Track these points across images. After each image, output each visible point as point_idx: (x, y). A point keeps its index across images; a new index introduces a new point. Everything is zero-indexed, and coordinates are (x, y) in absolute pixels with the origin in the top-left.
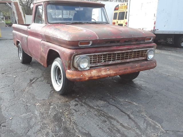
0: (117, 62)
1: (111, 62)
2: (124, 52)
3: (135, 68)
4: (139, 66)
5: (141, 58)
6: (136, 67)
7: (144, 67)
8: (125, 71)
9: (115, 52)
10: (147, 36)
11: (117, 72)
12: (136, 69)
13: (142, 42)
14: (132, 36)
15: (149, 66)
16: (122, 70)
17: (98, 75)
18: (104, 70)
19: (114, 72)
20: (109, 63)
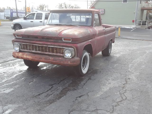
0: (38, 52)
1: (33, 51)
2: (40, 45)
3: (48, 59)
4: (52, 59)
5: (59, 54)
6: (50, 59)
7: (56, 62)
8: (40, 59)
9: (34, 45)
10: (63, 37)
11: (34, 58)
12: (48, 61)
13: (60, 41)
14: (46, 34)
15: (62, 62)
16: (38, 58)
17: (22, 56)
18: (26, 55)
19: (31, 58)
20: (32, 52)
